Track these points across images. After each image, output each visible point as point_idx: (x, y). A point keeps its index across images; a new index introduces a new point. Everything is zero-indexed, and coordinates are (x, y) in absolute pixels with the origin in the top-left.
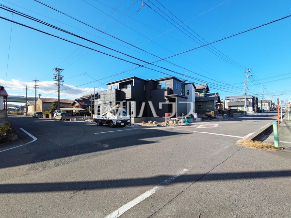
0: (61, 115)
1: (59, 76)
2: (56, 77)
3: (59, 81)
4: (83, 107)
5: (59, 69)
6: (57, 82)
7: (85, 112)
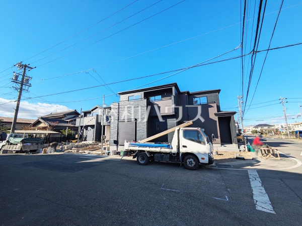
0: (23, 142)
1: (24, 76)
2: (17, 77)
3: (22, 85)
4: (54, 128)
5: (26, 66)
6: (19, 86)
7: (59, 136)
